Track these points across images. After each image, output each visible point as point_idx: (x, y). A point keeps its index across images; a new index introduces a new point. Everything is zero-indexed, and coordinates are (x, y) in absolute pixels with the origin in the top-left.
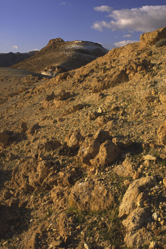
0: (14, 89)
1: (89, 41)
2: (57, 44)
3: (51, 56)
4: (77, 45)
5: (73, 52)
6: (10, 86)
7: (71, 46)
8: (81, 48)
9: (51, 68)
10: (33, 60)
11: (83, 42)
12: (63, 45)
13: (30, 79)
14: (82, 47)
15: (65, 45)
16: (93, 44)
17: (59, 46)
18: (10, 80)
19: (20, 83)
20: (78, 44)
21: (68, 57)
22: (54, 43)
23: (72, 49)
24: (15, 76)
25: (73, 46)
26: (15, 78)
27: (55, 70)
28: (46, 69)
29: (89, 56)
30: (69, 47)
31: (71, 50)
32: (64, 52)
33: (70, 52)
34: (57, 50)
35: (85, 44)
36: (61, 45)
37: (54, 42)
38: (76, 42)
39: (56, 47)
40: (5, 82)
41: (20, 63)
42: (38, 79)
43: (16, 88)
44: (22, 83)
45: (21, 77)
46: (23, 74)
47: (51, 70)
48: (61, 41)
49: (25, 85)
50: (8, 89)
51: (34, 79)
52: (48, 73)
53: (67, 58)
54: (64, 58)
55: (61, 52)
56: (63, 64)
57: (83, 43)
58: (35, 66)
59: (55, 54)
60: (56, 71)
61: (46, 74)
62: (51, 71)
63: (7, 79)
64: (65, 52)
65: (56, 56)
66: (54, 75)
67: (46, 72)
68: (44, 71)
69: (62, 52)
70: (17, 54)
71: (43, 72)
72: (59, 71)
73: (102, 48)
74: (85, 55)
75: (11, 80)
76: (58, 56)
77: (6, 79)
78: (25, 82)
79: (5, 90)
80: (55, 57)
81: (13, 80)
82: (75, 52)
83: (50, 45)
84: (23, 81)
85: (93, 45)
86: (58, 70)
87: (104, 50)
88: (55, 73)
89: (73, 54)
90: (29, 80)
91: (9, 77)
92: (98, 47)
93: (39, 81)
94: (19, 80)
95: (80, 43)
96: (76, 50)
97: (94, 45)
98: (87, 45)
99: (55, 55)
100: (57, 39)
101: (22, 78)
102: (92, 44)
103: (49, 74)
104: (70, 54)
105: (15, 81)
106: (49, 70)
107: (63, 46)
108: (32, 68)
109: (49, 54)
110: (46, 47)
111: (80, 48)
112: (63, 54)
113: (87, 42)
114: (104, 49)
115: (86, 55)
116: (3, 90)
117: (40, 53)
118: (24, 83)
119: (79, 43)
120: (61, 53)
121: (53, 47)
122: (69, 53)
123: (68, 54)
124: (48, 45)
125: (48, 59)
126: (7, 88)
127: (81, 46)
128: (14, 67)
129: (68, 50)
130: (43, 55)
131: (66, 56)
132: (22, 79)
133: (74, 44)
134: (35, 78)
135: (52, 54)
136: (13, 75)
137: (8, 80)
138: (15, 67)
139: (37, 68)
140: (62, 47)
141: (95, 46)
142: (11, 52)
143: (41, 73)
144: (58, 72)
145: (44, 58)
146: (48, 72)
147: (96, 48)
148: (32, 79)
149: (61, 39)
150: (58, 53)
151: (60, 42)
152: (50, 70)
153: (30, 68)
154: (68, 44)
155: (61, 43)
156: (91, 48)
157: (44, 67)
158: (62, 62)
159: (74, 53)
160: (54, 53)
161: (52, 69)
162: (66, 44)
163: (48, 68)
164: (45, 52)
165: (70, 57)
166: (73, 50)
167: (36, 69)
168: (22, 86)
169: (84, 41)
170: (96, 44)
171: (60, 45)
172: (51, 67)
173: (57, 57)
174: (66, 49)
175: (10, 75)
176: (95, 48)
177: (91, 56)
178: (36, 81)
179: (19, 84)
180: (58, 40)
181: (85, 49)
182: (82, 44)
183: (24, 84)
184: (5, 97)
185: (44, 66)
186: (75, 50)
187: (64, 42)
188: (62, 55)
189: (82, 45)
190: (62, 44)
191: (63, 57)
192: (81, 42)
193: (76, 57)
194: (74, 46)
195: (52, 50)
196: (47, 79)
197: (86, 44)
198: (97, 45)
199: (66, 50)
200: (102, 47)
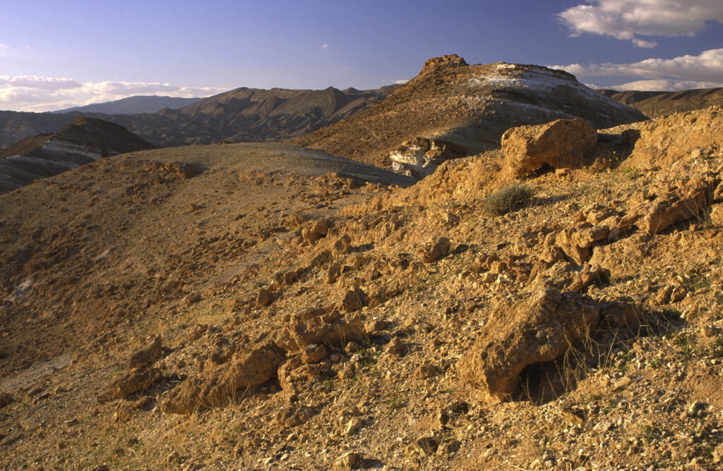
0: (282, 213)
1: (539, 65)
2: (445, 73)
3: (426, 106)
4: (503, 75)
5: (488, 96)
6: (275, 204)
7: (483, 79)
8: (513, 86)
9: (418, 145)
10: (373, 118)
11: (518, 67)
12: (462, 75)
13: (331, 183)
14: (515, 82)
15: (467, 75)
16: (549, 73)
17: (452, 77)
18: (279, 182)
19: (302, 194)
20: (505, 72)
21: (473, 110)
22: (439, 69)
23: (487, 87)
24: (294, 172)
25: (491, 79)
26: (293, 178)
27: (429, 148)
28: (404, 147)
29: (535, 107)
30: (477, 81)
31: (482, 90)
32: (463, 97)
33: (480, 97)
34: (443, 91)
35: (525, 74)
36: (458, 75)
37: (439, 67)
38: (498, 66)
39: (442, 82)
40: (266, 187)
41: (341, 125)
42: (352, 187)
43: (286, 209)
44: (306, 196)
45: (310, 176)
46: (318, 166)
47: (419, 148)
48: (458, 62)
49: (312, 203)
50: (265, 212)
51: (339, 185)
52: (409, 157)
53: (469, 115)
54: (462, 115)
55: (454, 96)
56: (455, 132)
57: (520, 72)
58: (378, 135)
59: (435, 102)
60: (433, 151)
61: (404, 159)
62: (416, 152)
63: (273, 180)
64: (466, 97)
65: (437, 107)
66: (427, 163)
67: (402, 154)
68: (399, 150)
69: (456, 97)
70: (348, 92)
71: (395, 154)
72: (439, 153)
73: (577, 83)
74: (522, 105)
75: (282, 184)
76: (443, 107)
77: (269, 179)
78: (316, 192)
79: (258, 213)
80: (436, 111)
81: (286, 185)
82: (493, 97)
83: (427, 75)
84: (311, 190)
85: (548, 75)
86: (436, 148)
87: (581, 90)
88: (428, 157)
89: (487, 102)
90: (328, 186)
91: (278, 174)
92: (563, 82)
93: (352, 191)
94: (304, 184)
95: (510, 70)
96: (497, 91)
97: (553, 76)
98: (532, 76)
99: (436, 104)
100: (446, 57)
101: (312, 178)
102: (546, 72)
103: (411, 159)
104: (480, 102)
105: (293, 187)
106: (411, 148)
107: (462, 77)
108: (368, 139)
109: (421, 100)
110: (415, 80)
111: (511, 84)
112: (460, 102)
113: (532, 66)
114: (584, 89)
115: (528, 106)
116: (254, 212)
117: (398, 98)
118: (313, 196)
119: (507, 69)
120: (454, 100)
121: (434, 81)
122: (477, 98)
123: (473, 102)
124: (421, 73)
125: (415, 115)
126: (263, 208)
127: (514, 80)
128: (322, 133)
129: (475, 91)
130: (404, 102)
131: (466, 108)
132: (311, 184)
133: (493, 72)
134: (344, 182)
135: (428, 100)
136: (288, 170)
137: (275, 182)
138: (324, 135)
139: (383, 140)
140: (460, 82)
141: (555, 78)
142: (331, 88)
143: (389, 156)
144: (436, 153)
145: (405, 110)
146: (410, 154)
147: (557, 86)
148: (335, 184)
149: (457, 57)
150: (446, 98)
151: (454, 65)
152: (414, 148)
153: (362, 139)
154: (476, 73)
155: (456, 70)
156: (542, 85)
157: (401, 137)
158: (454, 126)
159: (490, 100)
160: (434, 99)
161: (421, 146)
162: (470, 72)
163: (409, 143)
164: (411, 95)
165: (480, 110)
166: (487, 92)
167: (379, 143)
168: (303, 205)
169: (523, 65)
170: (557, 74)
171: (455, 73)
172: (419, 139)
173: (441, 110)
174: (468, 87)
175: (283, 167)
176: (554, 87)
177: (542, 109)
178: (345, 193)
179: (300, 197)
180: (449, 59)
181: (525, 89)
182: (516, 73)
183: (310, 200)
184: (251, 235)
185: (402, 135)
186: (494, 92)
187: (466, 67)
188: (456, 104)
189: (516, 77)
190: (459, 73)
191: (459, 112)
192: (513, 67)
193: (496, 113)
194: (494, 79)
195: (431, 89)
196: (376, 188)
197: (527, 74)
198: (562, 76)
199: (470, 91)
200: (576, 81)
